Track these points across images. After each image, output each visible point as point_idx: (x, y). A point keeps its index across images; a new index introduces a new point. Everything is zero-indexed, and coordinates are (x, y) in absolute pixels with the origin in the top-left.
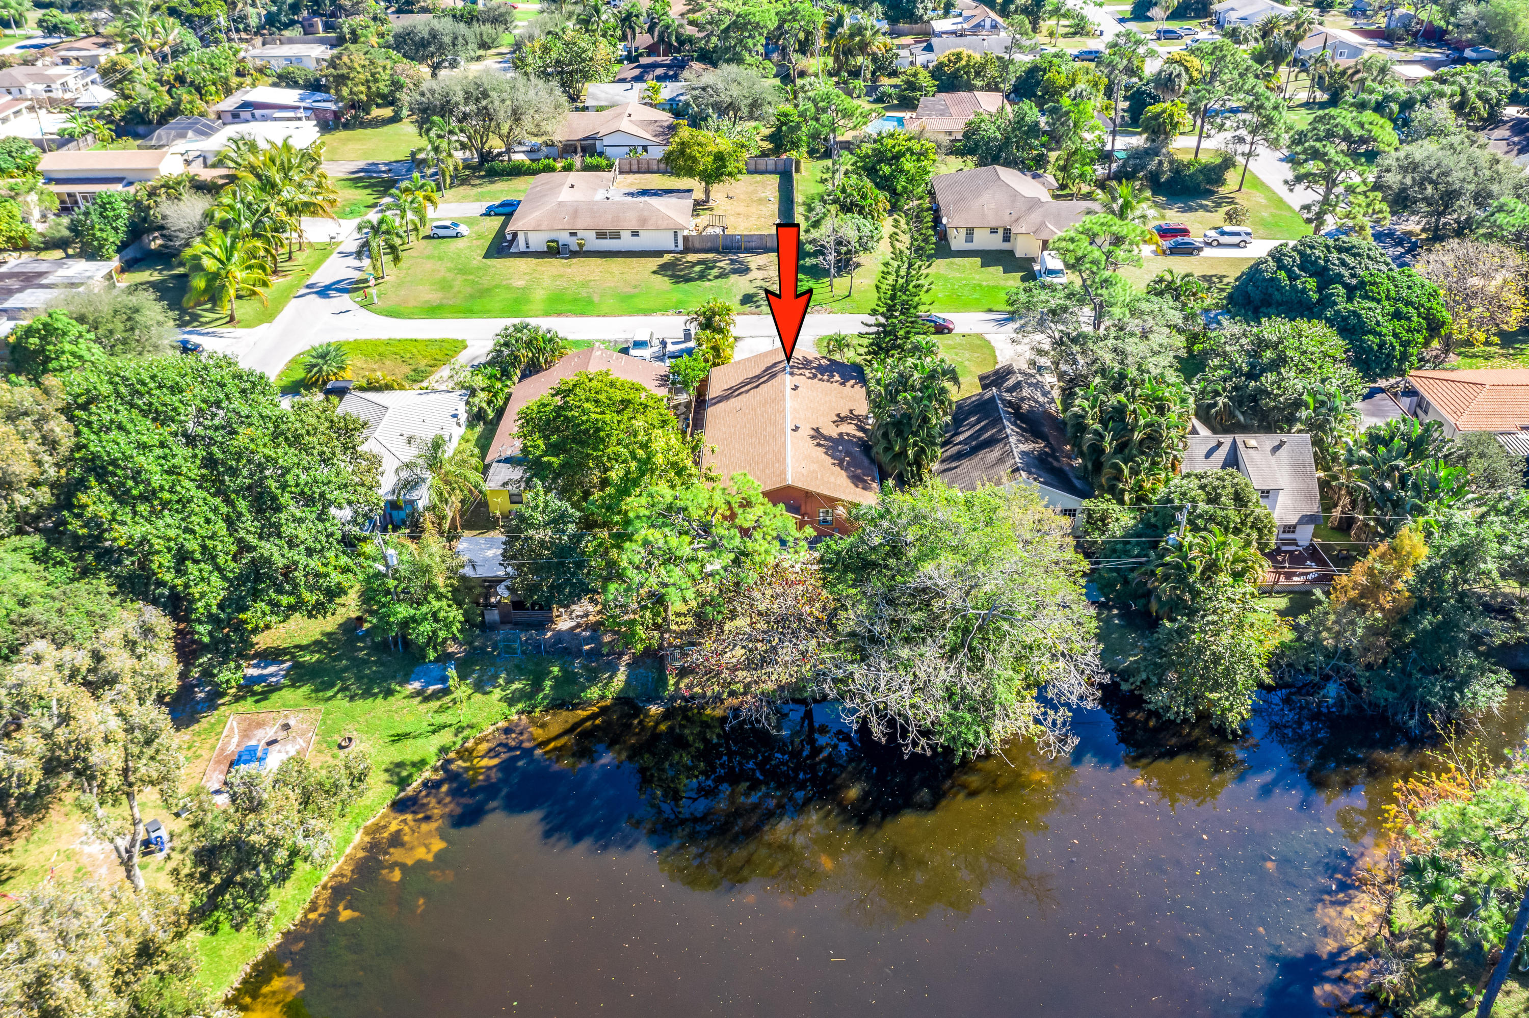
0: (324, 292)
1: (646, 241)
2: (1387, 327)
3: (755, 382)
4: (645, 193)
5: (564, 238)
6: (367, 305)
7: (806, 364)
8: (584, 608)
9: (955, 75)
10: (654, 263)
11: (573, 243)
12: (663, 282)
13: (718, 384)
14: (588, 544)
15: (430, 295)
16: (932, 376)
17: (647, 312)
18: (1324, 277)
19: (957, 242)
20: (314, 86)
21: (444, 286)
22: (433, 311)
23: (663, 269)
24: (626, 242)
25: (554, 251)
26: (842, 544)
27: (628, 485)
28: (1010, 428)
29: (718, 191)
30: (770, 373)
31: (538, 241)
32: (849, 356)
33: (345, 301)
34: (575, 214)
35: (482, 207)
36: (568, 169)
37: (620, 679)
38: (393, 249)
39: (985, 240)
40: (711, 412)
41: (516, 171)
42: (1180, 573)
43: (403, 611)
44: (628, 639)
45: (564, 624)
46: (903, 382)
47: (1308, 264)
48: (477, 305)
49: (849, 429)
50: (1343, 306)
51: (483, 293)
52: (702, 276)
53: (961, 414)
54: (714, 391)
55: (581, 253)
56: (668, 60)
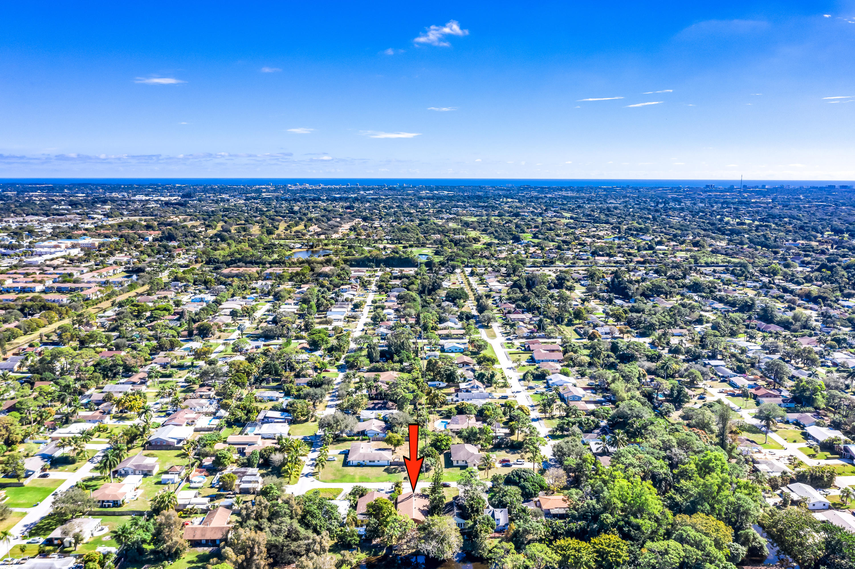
0: (307, 475)
1: (381, 463)
2: (531, 488)
3: (407, 498)
4: (380, 449)
5: (361, 462)
6: (318, 479)
7: (418, 495)
8: (378, 540)
9: (462, 409)
10: (383, 468)
11: (364, 463)
12: (385, 474)
13: (400, 499)
14: (379, 528)
15: (332, 477)
16: (440, 498)
17: (382, 482)
18: (520, 477)
19: (455, 463)
20: (283, 410)
21: (335, 475)
22: (333, 481)
23: (385, 470)
24: (376, 463)
25: (359, 465)
26: (421, 525)
27: (388, 516)
28: (455, 508)
29: (397, 448)
30: (410, 497)
31: (355, 463)
32: (426, 493)
33: (312, 478)
34: (364, 456)
35: (339, 451)
36: (358, 440)
37: (385, 551)
38: (323, 465)
39: (461, 463)
40: (398, 505)
41: (345, 440)
42: (476, 531)
43: (349, 539)
44: (386, 544)
45: (374, 542)
46: (435, 499)
47: (517, 475)
48: (344, 479)
49: (426, 508)
50: (522, 483)
51: (344, 476)
52: (395, 472)
53: (447, 505)
54: (399, 500)
55: (366, 466)
56: (382, 401)
